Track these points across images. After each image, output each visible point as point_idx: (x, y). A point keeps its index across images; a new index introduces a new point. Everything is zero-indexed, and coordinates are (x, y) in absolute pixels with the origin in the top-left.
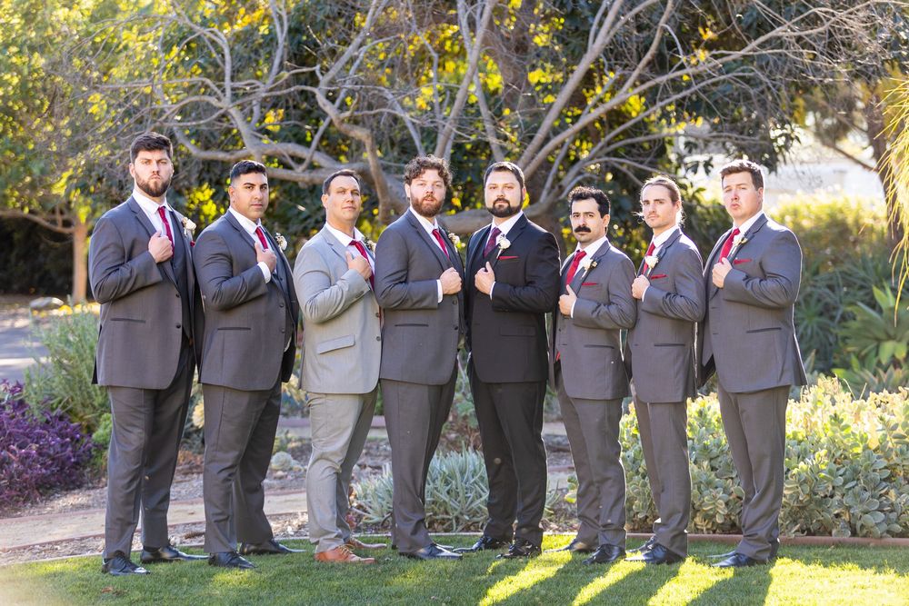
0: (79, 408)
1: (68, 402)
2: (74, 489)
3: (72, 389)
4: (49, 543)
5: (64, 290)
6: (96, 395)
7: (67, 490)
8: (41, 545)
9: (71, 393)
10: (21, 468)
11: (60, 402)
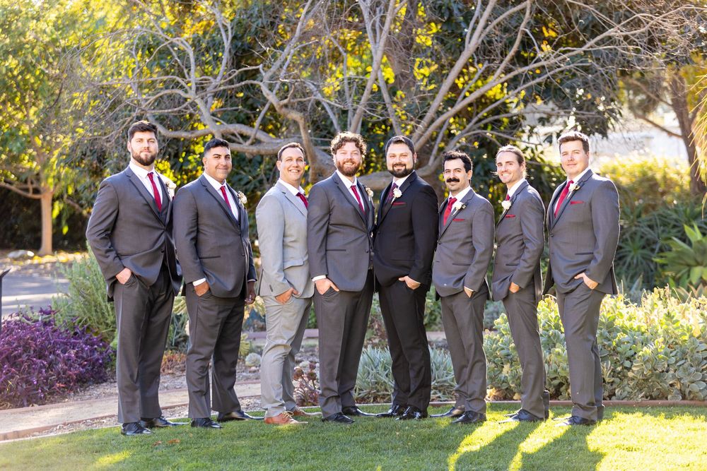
0: (95, 325)
1: (86, 321)
2: (102, 383)
3: (90, 311)
4: (97, 419)
5: (36, 245)
6: (109, 315)
7: (97, 383)
8: (91, 420)
9: (88, 315)
10: (65, 367)
11: (80, 322)
